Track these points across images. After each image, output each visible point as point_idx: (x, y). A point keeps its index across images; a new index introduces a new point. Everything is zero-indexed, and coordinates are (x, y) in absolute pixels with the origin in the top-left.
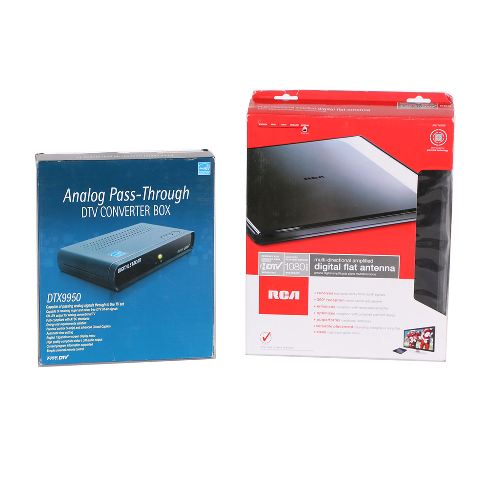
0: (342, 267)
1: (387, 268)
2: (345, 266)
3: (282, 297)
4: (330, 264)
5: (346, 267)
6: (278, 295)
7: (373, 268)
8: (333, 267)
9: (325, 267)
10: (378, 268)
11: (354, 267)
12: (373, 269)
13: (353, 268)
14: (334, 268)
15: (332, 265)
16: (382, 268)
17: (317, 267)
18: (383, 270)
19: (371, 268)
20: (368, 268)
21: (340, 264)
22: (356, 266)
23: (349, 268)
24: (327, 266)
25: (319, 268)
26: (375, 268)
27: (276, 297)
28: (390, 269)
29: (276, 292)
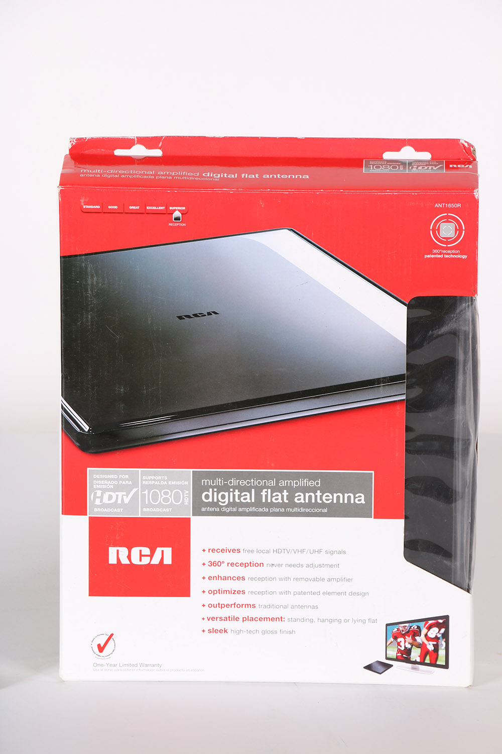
0: (258, 496)
1: (349, 497)
2: (264, 493)
3: (136, 560)
4: (234, 491)
5: (266, 496)
6: (129, 557)
7: (321, 497)
8: (240, 497)
9: (223, 497)
10: (331, 497)
11: (283, 496)
12: (321, 499)
13: (280, 497)
14: (242, 499)
15: (237, 493)
16: (338, 497)
17: (207, 497)
18: (341, 501)
19: (316, 497)
20: (310, 497)
21: (253, 491)
22: (285, 493)
23: (272, 497)
24: (226, 494)
25: (210, 500)
26: (324, 498)
27: (125, 561)
28: (355, 498)
29: (124, 551)
